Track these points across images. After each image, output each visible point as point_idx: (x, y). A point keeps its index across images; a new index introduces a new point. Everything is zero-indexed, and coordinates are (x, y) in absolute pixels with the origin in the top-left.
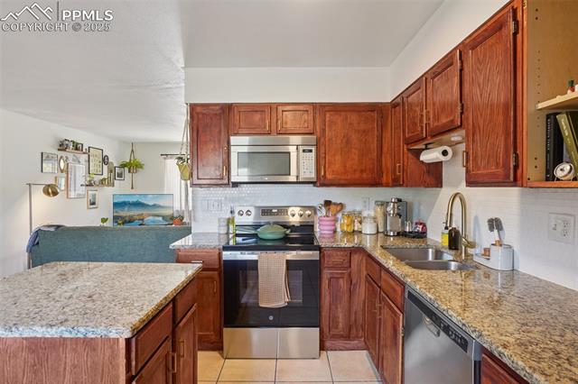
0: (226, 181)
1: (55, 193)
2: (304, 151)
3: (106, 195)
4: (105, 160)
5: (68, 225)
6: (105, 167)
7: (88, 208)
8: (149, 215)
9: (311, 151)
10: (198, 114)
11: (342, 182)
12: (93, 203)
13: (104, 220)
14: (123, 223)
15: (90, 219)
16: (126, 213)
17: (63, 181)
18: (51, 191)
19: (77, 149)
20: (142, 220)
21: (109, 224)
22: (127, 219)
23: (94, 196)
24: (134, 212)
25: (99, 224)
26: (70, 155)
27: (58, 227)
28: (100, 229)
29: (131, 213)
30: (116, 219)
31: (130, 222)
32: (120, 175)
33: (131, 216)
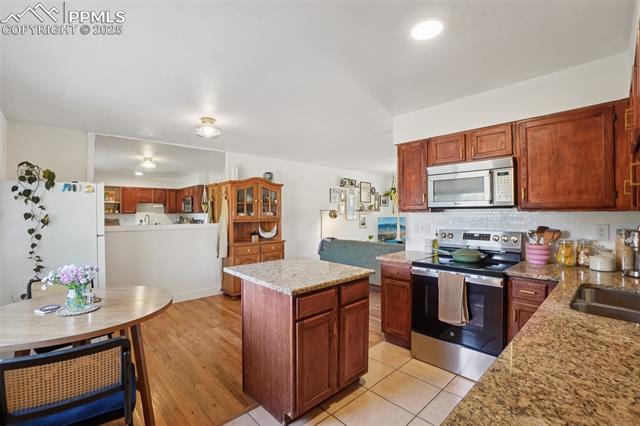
0: (425, 207)
1: (335, 216)
2: (499, 174)
3: (374, 219)
4: (372, 191)
5: (339, 238)
6: (373, 196)
7: (360, 228)
9: (507, 173)
10: (403, 152)
11: (550, 206)
12: (364, 224)
13: (371, 237)
14: (386, 240)
15: (361, 236)
16: (387, 232)
17: (343, 208)
18: (333, 215)
19: (352, 184)
21: (375, 240)
22: (388, 237)
23: (364, 219)
25: (366, 239)
26: (347, 189)
27: (333, 239)
28: (367, 244)
30: (380, 237)
31: (389, 239)
32: (385, 202)
33: (392, 235)
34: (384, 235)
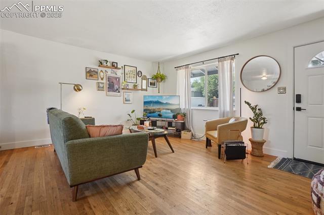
3: (138, 96)
4: (139, 74)
6: (139, 78)
7: (124, 103)
8: (164, 109)
12: (128, 101)
14: (150, 113)
16: (151, 107)
20: (160, 112)
22: (152, 111)
23: (128, 96)
24: (156, 107)
26: (108, 70)
29: (154, 108)
31: (153, 113)
32: (154, 84)
33: (154, 109)
34: (149, 110)
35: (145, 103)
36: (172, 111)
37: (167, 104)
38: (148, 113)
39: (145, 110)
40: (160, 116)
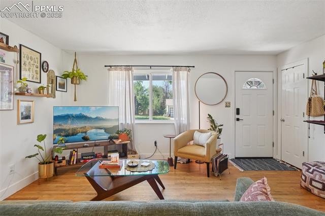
4: (44, 66)
6: (44, 75)
7: (20, 123)
8: (92, 128)
12: (27, 117)
14: (66, 136)
16: (69, 126)
20: (86, 132)
22: (70, 132)
23: (28, 108)
24: (78, 125)
29: (75, 126)
31: (73, 135)
32: (62, 86)
33: (74, 129)
34: (64, 130)
35: (56, 118)
36: (107, 130)
37: (97, 119)
38: (63, 136)
39: (55, 132)
40: (85, 139)
